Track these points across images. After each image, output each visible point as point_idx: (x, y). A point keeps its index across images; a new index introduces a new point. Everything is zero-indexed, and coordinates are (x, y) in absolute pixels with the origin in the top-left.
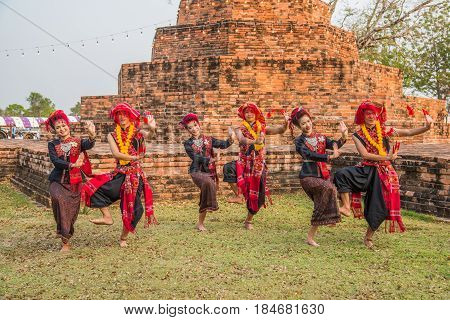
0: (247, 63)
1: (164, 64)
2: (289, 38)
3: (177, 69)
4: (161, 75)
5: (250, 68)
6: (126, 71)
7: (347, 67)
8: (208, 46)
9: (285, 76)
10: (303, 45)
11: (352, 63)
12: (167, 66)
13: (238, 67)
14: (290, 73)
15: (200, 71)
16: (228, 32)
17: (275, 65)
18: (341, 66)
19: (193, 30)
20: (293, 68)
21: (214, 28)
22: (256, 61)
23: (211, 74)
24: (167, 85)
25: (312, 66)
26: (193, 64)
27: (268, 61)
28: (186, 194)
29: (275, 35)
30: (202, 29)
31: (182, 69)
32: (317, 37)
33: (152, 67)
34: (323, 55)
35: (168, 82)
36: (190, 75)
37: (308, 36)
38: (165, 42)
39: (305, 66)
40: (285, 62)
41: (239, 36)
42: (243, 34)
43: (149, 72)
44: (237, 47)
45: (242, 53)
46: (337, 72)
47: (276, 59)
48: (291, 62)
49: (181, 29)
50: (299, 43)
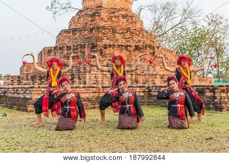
0: (110, 46)
1: (67, 47)
2: (128, 35)
3: (74, 49)
4: (65, 52)
5: (111, 49)
6: (46, 50)
7: (156, 49)
8: (88, 38)
9: (128, 53)
10: (134, 39)
11: (158, 47)
12: (69, 48)
13: (105, 48)
14: (130, 51)
15: (86, 50)
16: (99, 32)
17: (123, 47)
18: (154, 49)
19: (80, 31)
20: (132, 49)
21: (91, 30)
22: (114, 45)
23: (92, 51)
25: (140, 48)
26: (83, 46)
27: (120, 46)
29: (121, 33)
30: (85, 30)
31: (77, 49)
32: (141, 35)
33: (60, 48)
34: (144, 43)
36: (81, 52)
37: (136, 35)
38: (66, 37)
39: (137, 48)
40: (128, 46)
41: (104, 34)
42: (106, 32)
43: (59, 51)
44: (103, 39)
45: (106, 42)
46: (152, 51)
47: (123, 44)
48: (130, 46)
49: (74, 31)
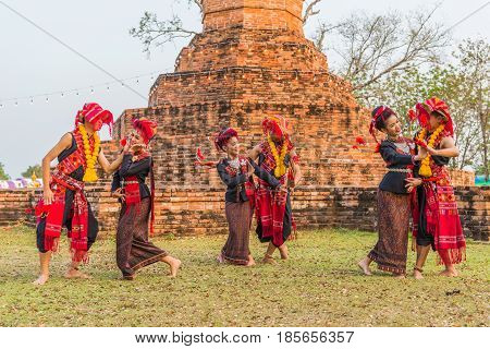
0: (258, 107)
1: (171, 109)
2: (295, 84)
3: (185, 113)
4: (168, 119)
5: (260, 112)
6: (130, 116)
7: (353, 113)
8: (214, 91)
9: (295, 120)
10: (308, 92)
11: (357, 109)
12: (174, 111)
13: (249, 111)
14: (299, 117)
15: (209, 115)
16: (235, 78)
17: (285, 110)
18: (348, 112)
19: (198, 76)
20: (302, 113)
21: (220, 75)
22: (266, 106)
23: (221, 118)
24: (173, 130)
25: (320, 111)
26: (203, 108)
27: (278, 106)
28: (220, 229)
29: (281, 81)
30: (207, 75)
31: (191, 114)
32: (321, 85)
33: (157, 112)
34: (327, 101)
35: (175, 127)
36: (199, 119)
37: (312, 83)
38: (168, 88)
39: (313, 110)
40: (294, 106)
41: (246, 82)
42: (249, 79)
43: (155, 117)
44: (245, 92)
45: (250, 98)
46: (344, 118)
47: (285, 103)
48: (299, 107)
49: (185, 76)
50: (304, 90)
